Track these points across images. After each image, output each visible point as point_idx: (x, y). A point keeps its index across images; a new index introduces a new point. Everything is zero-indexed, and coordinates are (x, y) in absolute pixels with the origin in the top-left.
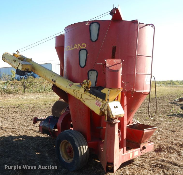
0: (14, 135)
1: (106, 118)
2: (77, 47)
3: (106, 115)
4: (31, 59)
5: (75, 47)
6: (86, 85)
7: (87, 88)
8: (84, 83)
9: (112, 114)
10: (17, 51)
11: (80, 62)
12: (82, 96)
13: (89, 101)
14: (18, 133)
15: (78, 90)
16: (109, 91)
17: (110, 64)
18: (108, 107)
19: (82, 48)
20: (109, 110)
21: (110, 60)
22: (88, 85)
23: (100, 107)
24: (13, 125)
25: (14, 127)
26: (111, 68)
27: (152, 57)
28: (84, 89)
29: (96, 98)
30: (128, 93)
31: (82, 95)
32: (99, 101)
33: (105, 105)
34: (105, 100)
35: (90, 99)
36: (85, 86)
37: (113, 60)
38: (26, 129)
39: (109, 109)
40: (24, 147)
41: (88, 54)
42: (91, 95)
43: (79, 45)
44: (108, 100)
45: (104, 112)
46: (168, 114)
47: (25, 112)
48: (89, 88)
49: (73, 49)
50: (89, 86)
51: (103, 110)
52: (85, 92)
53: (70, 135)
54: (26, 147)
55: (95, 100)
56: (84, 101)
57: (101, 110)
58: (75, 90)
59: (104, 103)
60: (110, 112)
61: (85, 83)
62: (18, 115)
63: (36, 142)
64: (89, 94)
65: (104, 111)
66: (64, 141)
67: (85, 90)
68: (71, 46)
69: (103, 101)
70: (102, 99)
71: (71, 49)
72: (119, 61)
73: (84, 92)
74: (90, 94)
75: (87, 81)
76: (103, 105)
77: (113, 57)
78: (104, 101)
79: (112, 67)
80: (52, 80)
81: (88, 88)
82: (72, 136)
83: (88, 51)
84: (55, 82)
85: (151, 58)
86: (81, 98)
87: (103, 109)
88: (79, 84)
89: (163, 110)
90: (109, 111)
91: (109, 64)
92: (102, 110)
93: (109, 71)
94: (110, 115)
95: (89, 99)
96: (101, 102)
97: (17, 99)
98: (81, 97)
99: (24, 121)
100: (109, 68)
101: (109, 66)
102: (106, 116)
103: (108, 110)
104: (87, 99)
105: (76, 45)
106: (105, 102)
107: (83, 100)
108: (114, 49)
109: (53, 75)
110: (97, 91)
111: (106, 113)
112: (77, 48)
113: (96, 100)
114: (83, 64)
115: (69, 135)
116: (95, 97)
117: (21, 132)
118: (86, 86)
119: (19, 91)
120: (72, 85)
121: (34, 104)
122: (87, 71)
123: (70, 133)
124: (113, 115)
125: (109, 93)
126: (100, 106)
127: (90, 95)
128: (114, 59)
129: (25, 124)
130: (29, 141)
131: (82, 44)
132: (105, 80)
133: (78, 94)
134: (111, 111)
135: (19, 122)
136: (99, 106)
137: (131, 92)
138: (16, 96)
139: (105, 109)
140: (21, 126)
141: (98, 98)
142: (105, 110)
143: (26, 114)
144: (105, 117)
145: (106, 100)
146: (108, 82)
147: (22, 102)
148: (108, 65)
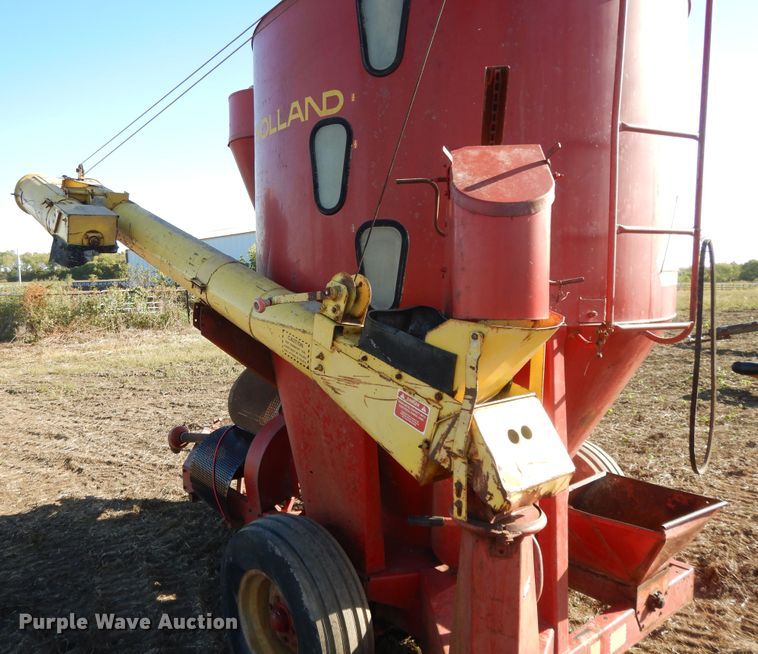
0: (101, 495)
1: (459, 504)
2: (299, 115)
3: (459, 484)
4: (126, 195)
5: (292, 117)
6: (342, 304)
7: (348, 316)
8: (329, 289)
9: (498, 483)
10: (80, 169)
11: (316, 186)
12: (325, 363)
13: (362, 389)
14: (118, 487)
15: (304, 332)
16: (474, 337)
17: (473, 172)
18: (472, 437)
19: (324, 113)
20: (480, 457)
21: (473, 152)
22: (352, 303)
23: (425, 434)
24: (114, 448)
25: (114, 456)
26: (485, 194)
27: (701, 139)
28: (331, 326)
29: (399, 377)
30: (572, 335)
31: (321, 356)
32: (417, 398)
33: (451, 426)
34: (453, 394)
35: (363, 380)
36: (338, 307)
37: (492, 153)
38: (155, 465)
39: (476, 453)
40: (119, 560)
41: (355, 144)
42: (369, 356)
43: (309, 100)
44: (471, 392)
45: (446, 466)
46: (684, 389)
47: (174, 391)
48: (361, 316)
49: (284, 126)
50: (361, 309)
51: (442, 455)
52: (341, 339)
53: (278, 552)
54: (127, 556)
55: (393, 391)
56: (333, 389)
57: (428, 448)
58: (290, 331)
59: (445, 413)
60: (486, 468)
61: (338, 289)
62: (146, 403)
63: (171, 535)
64: (359, 353)
65: (444, 461)
66: (253, 572)
67: (339, 331)
68: (274, 114)
69: (439, 397)
70: (433, 385)
71: (275, 130)
72: (533, 153)
73: (334, 339)
74: (364, 354)
75: (346, 282)
76: (439, 420)
77: (492, 135)
78: (445, 396)
79: (489, 186)
80: (193, 283)
81: (357, 319)
82: (290, 559)
83: (354, 128)
84: (204, 288)
85: (695, 143)
86: (318, 372)
87: (440, 446)
88: (304, 297)
89: (659, 373)
90: (480, 462)
91: (471, 170)
92: (435, 452)
93: (474, 213)
94: (486, 486)
95: (359, 382)
96: (424, 402)
97: (164, 345)
98: (320, 368)
99: (159, 427)
100: (474, 194)
101: (470, 184)
102: (459, 495)
103: (474, 456)
104: (350, 381)
105: (296, 104)
106: (449, 406)
107: (328, 384)
108: (497, 89)
109: (197, 258)
110: (403, 338)
111: (460, 472)
112: (302, 120)
113: (400, 389)
114: (330, 197)
115: (274, 552)
116: (391, 371)
117: (133, 478)
118: (342, 308)
119: (171, 320)
120: (271, 303)
121: (213, 360)
122: (354, 229)
123: (280, 541)
124: (504, 493)
125: (475, 354)
126: (421, 427)
127: (365, 358)
128: (499, 144)
129: (159, 441)
130: (148, 522)
131: (326, 95)
132: (445, 271)
133: (306, 348)
134: (493, 466)
135: (140, 434)
136: (417, 427)
137: (588, 331)
138: (161, 334)
139: (455, 451)
140: (140, 452)
141: (408, 378)
142: (451, 454)
143: (174, 400)
144: (456, 499)
145: (460, 395)
146: (467, 283)
147: (172, 355)
148: (461, 177)
